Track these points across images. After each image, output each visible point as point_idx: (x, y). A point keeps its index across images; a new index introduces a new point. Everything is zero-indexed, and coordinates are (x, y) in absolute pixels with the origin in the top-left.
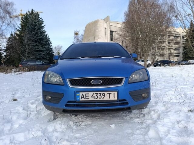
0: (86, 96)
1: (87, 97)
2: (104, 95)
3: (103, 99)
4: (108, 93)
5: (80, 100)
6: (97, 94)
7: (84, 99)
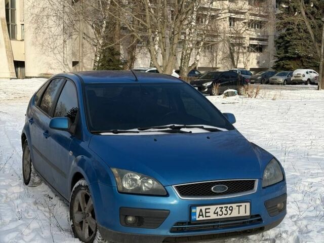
0: (206, 213)
1: (207, 215)
2: (231, 208)
3: (230, 216)
4: (237, 206)
5: (197, 219)
6: (222, 208)
7: (203, 217)
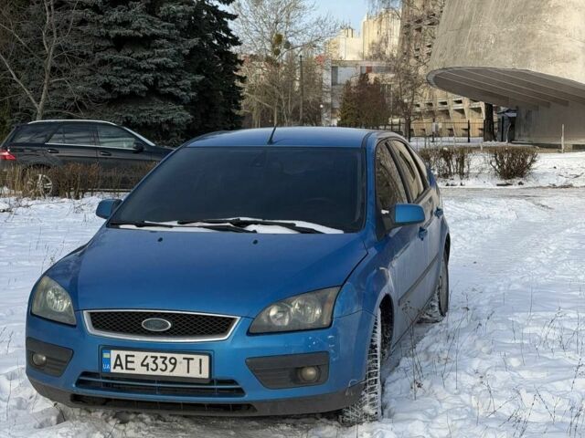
0: (127, 362)
1: (130, 365)
2: (173, 361)
4: (184, 359)
5: (112, 371)
6: (156, 358)
7: (122, 368)
